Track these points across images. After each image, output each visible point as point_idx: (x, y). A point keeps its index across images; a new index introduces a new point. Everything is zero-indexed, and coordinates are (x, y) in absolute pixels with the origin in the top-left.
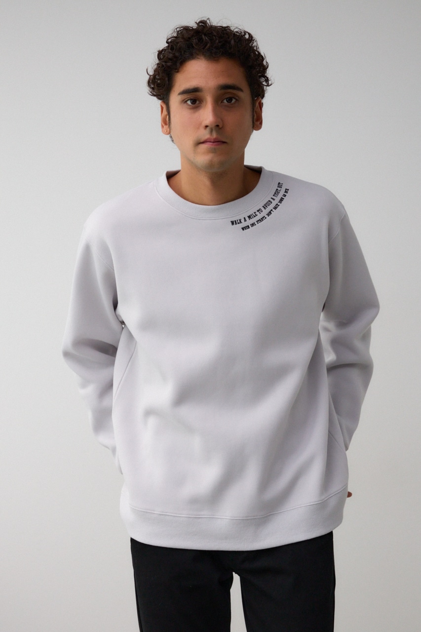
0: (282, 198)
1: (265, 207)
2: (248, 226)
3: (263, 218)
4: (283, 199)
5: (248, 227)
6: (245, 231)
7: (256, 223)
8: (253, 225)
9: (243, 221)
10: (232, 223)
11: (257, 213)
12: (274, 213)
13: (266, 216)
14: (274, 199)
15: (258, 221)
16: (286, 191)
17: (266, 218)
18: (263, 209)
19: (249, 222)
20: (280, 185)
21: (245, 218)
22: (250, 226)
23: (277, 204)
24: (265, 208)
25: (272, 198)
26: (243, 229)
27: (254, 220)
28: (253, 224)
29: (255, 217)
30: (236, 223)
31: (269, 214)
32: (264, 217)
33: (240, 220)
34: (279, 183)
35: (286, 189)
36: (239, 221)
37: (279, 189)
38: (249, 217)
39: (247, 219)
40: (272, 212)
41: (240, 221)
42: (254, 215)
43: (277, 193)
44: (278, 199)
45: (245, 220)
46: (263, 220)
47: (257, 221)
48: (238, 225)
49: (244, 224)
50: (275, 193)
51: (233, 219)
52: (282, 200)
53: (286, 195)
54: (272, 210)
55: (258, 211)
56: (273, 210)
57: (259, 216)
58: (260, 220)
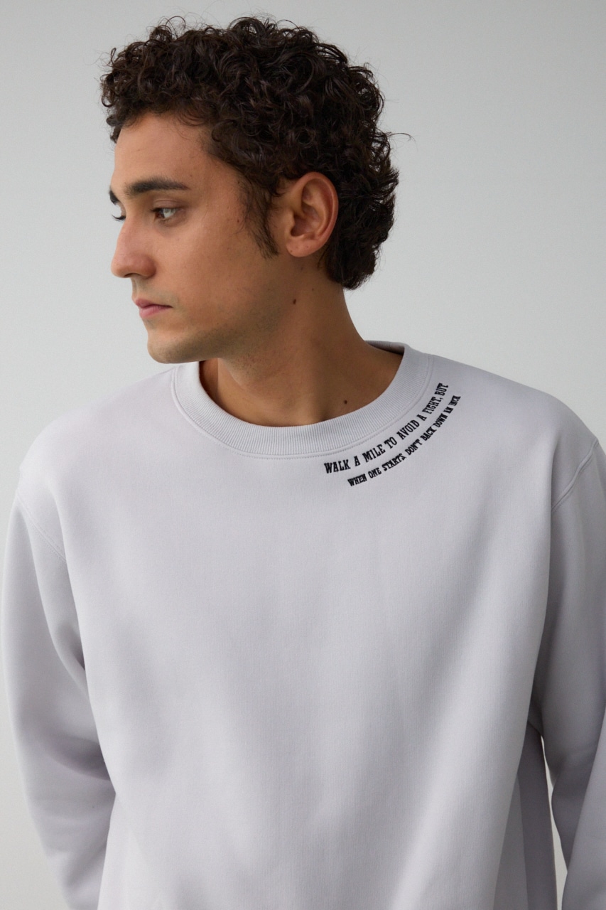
0: (442, 415)
1: (403, 433)
2: (364, 476)
3: (398, 457)
4: (446, 417)
5: (362, 478)
6: (355, 486)
7: (381, 469)
8: (374, 473)
9: (351, 463)
10: (328, 467)
11: (385, 447)
12: (424, 446)
13: (405, 454)
14: (422, 418)
15: (386, 464)
16: (454, 401)
17: (404, 458)
18: (397, 438)
19: (365, 467)
20: (441, 389)
21: (356, 458)
22: (367, 476)
23: (430, 429)
24: (402, 436)
25: (419, 416)
26: (351, 482)
27: (377, 462)
28: (374, 471)
29: (379, 455)
30: (336, 467)
31: (412, 448)
32: (400, 455)
33: (346, 463)
34: (440, 385)
35: (454, 397)
36: (342, 464)
37: (438, 397)
38: (367, 456)
39: (361, 459)
40: (417, 445)
41: (346, 465)
42: (378, 450)
43: (432, 404)
44: (432, 418)
45: (357, 462)
46: (397, 463)
47: (383, 466)
48: (340, 472)
49: (354, 471)
50: (428, 406)
51: (330, 460)
52: (443, 420)
53: (451, 409)
54: (417, 441)
55: (386, 442)
56: (422, 440)
57: (390, 454)
58: (390, 462)
